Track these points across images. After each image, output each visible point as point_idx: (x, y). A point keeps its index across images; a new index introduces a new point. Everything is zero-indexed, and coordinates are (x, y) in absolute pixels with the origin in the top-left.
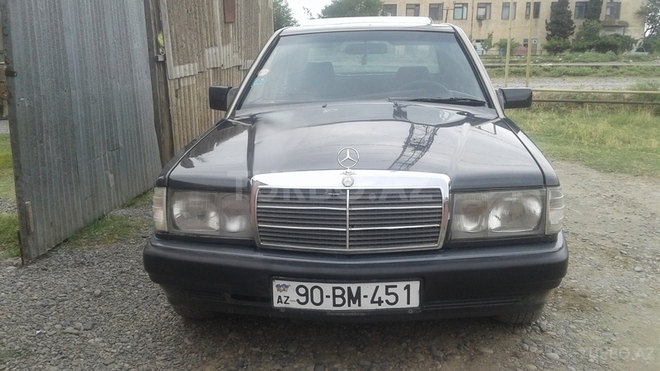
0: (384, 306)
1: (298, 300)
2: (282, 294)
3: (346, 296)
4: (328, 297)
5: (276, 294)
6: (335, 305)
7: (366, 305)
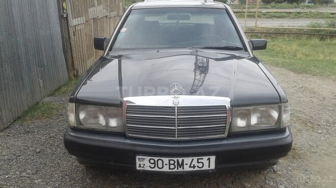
0: (196, 169)
1: (150, 166)
2: (141, 163)
3: (176, 164)
4: (166, 164)
5: (138, 163)
6: (170, 169)
7: (187, 168)
